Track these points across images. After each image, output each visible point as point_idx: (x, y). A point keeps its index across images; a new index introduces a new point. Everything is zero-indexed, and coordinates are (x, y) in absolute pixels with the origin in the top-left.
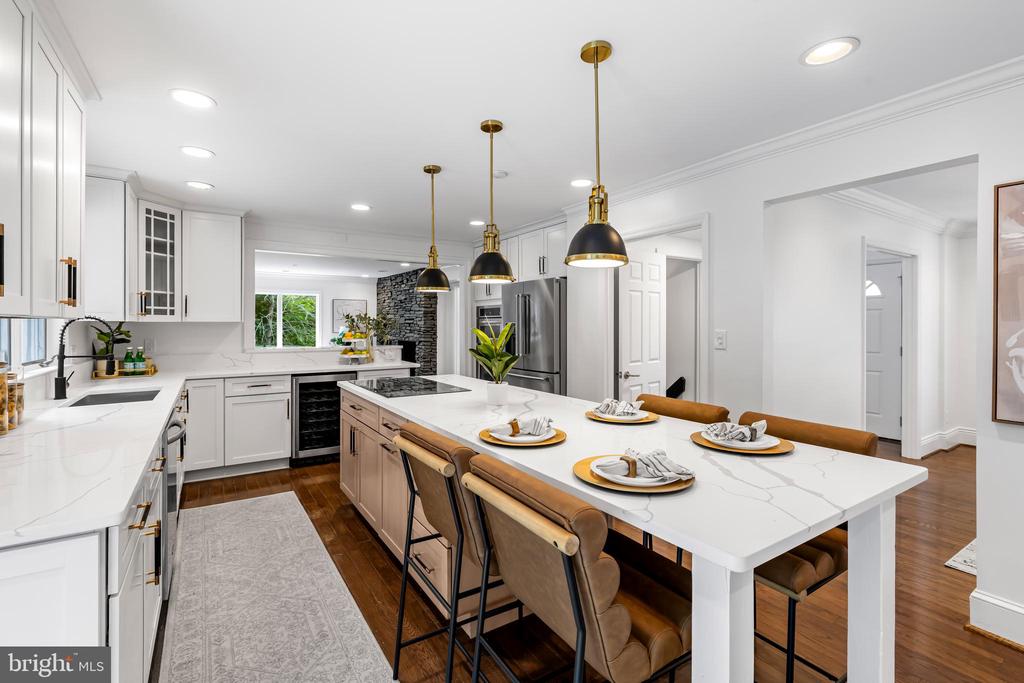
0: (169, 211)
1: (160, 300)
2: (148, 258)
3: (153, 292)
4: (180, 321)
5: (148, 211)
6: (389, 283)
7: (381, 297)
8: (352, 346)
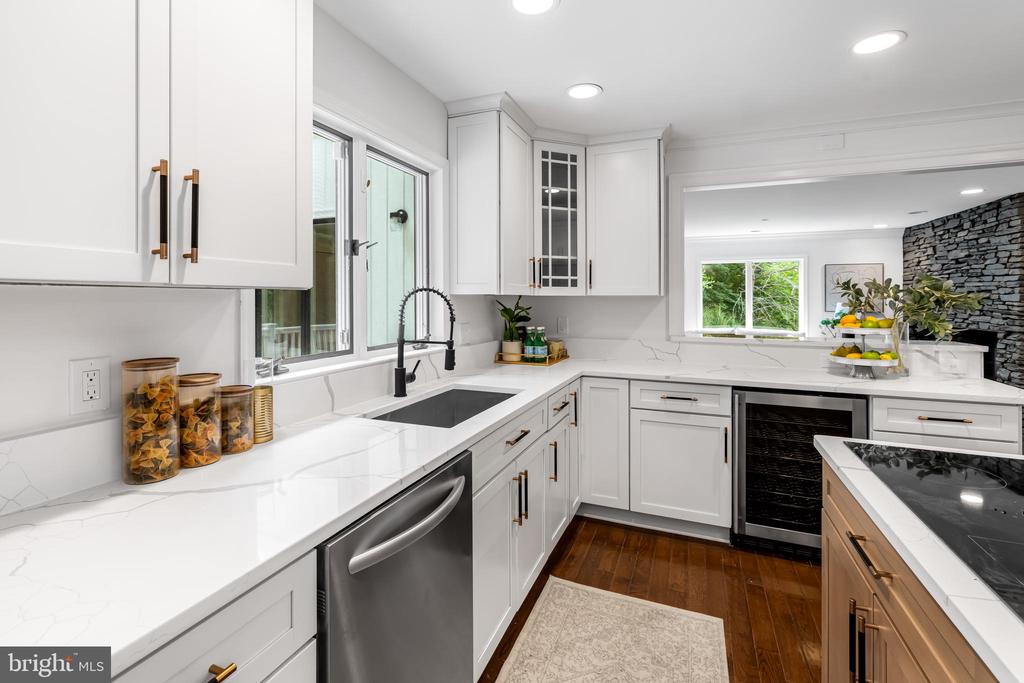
0: (568, 151)
1: (560, 267)
2: (545, 213)
3: (550, 257)
4: (584, 294)
5: (545, 154)
6: (929, 232)
7: (910, 256)
8: (857, 341)
